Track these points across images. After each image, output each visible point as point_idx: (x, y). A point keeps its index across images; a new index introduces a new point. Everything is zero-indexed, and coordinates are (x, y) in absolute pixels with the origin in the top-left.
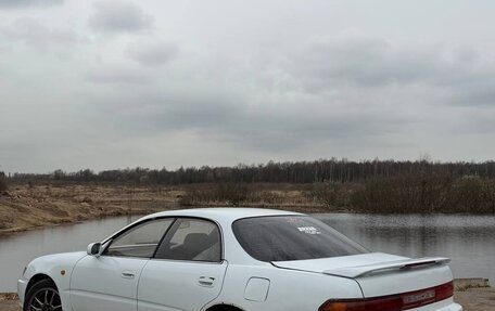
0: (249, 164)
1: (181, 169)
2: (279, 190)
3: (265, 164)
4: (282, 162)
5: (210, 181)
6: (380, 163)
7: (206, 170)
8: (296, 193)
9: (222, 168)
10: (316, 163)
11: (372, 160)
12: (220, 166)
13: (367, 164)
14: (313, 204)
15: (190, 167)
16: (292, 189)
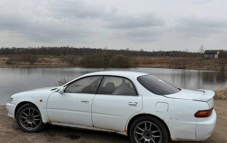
0: (33, 47)
1: (3, 48)
2: (47, 58)
3: (40, 47)
4: (47, 47)
5: (16, 54)
6: (85, 49)
7: (14, 49)
8: (55, 59)
9: (21, 49)
10: (61, 47)
11: (82, 48)
12: (20, 47)
13: (81, 49)
14: (64, 64)
15: (7, 47)
16: (53, 58)
